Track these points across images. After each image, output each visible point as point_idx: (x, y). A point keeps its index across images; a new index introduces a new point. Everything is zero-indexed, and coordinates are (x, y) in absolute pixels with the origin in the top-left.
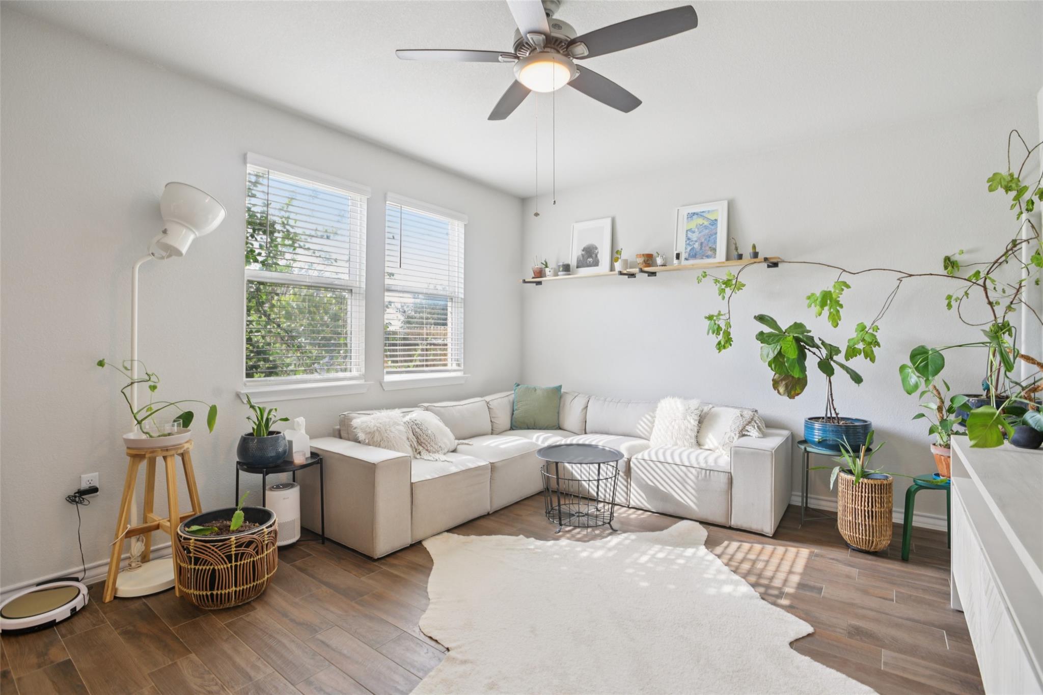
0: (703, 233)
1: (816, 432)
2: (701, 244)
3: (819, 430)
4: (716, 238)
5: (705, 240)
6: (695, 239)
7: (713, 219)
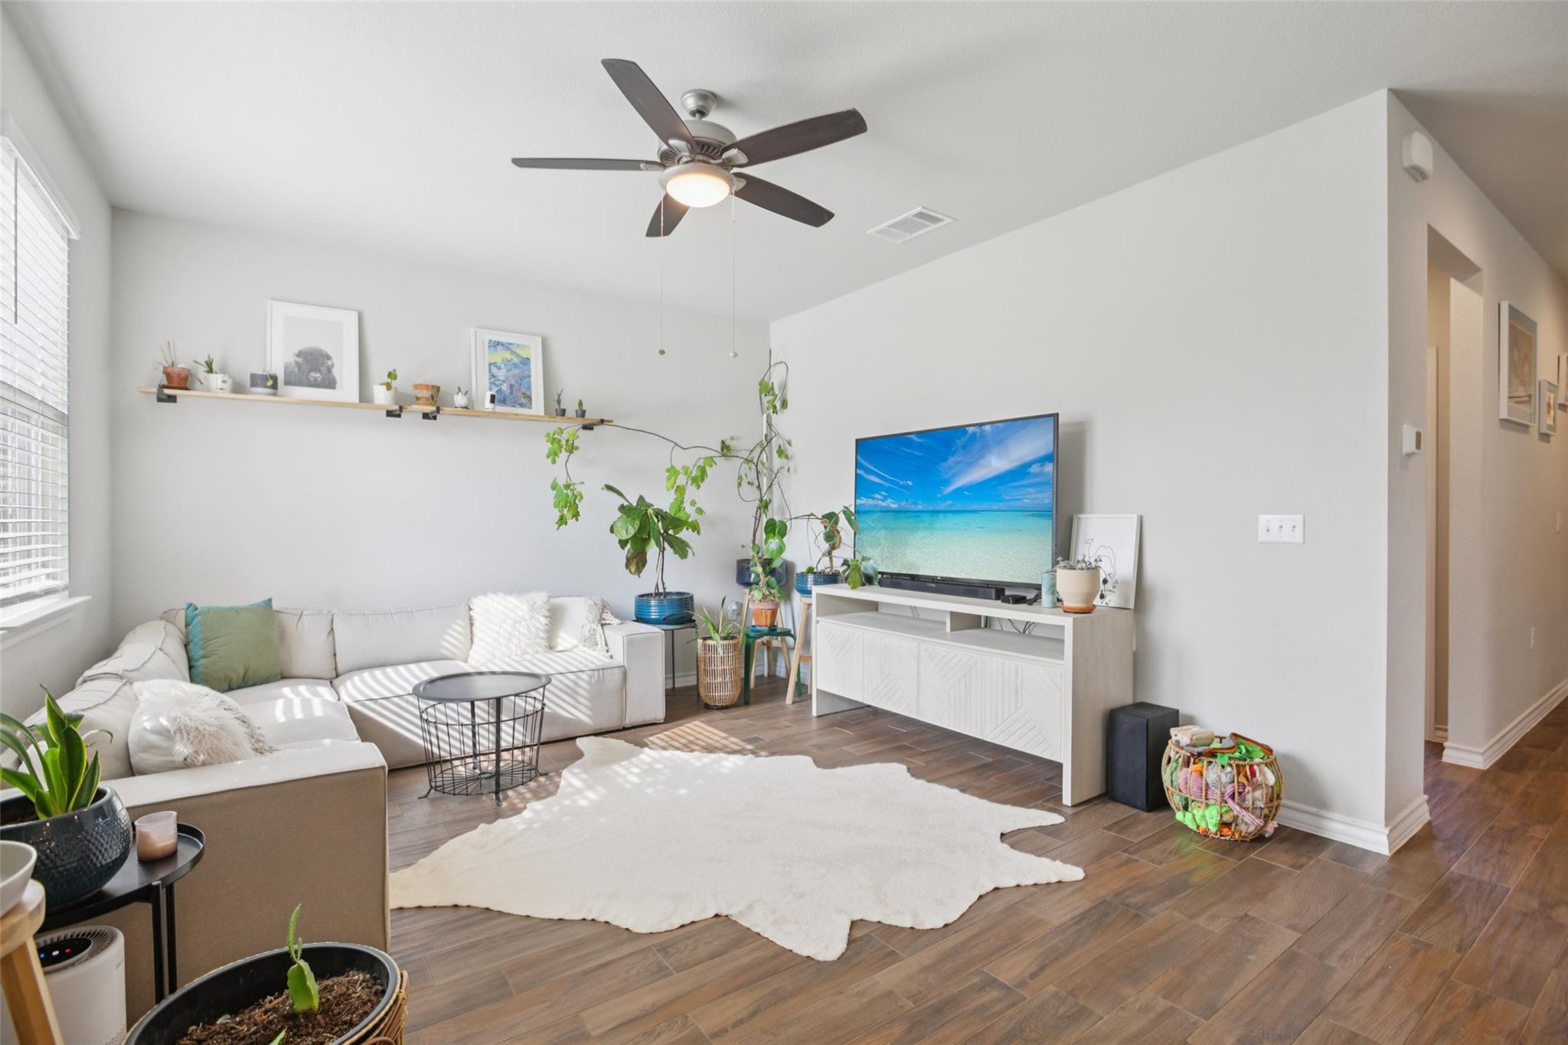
0: (511, 373)
1: (653, 609)
2: (511, 386)
3: (655, 606)
4: (530, 382)
5: (517, 382)
6: (502, 378)
7: (525, 357)
